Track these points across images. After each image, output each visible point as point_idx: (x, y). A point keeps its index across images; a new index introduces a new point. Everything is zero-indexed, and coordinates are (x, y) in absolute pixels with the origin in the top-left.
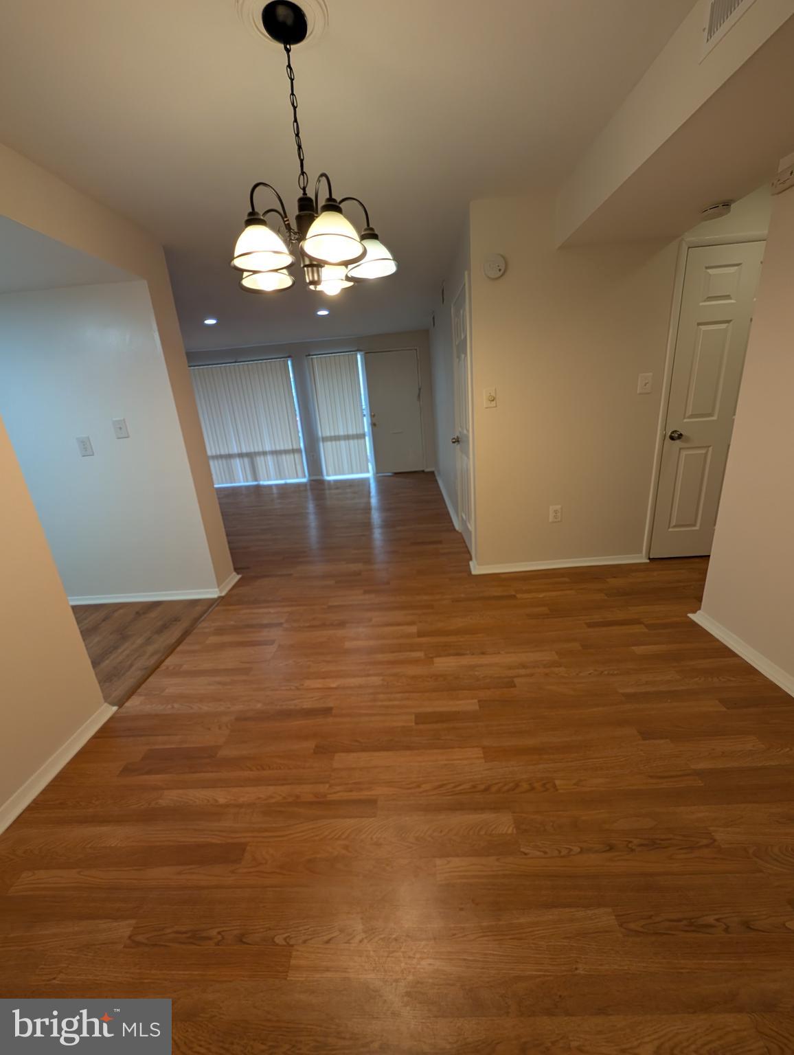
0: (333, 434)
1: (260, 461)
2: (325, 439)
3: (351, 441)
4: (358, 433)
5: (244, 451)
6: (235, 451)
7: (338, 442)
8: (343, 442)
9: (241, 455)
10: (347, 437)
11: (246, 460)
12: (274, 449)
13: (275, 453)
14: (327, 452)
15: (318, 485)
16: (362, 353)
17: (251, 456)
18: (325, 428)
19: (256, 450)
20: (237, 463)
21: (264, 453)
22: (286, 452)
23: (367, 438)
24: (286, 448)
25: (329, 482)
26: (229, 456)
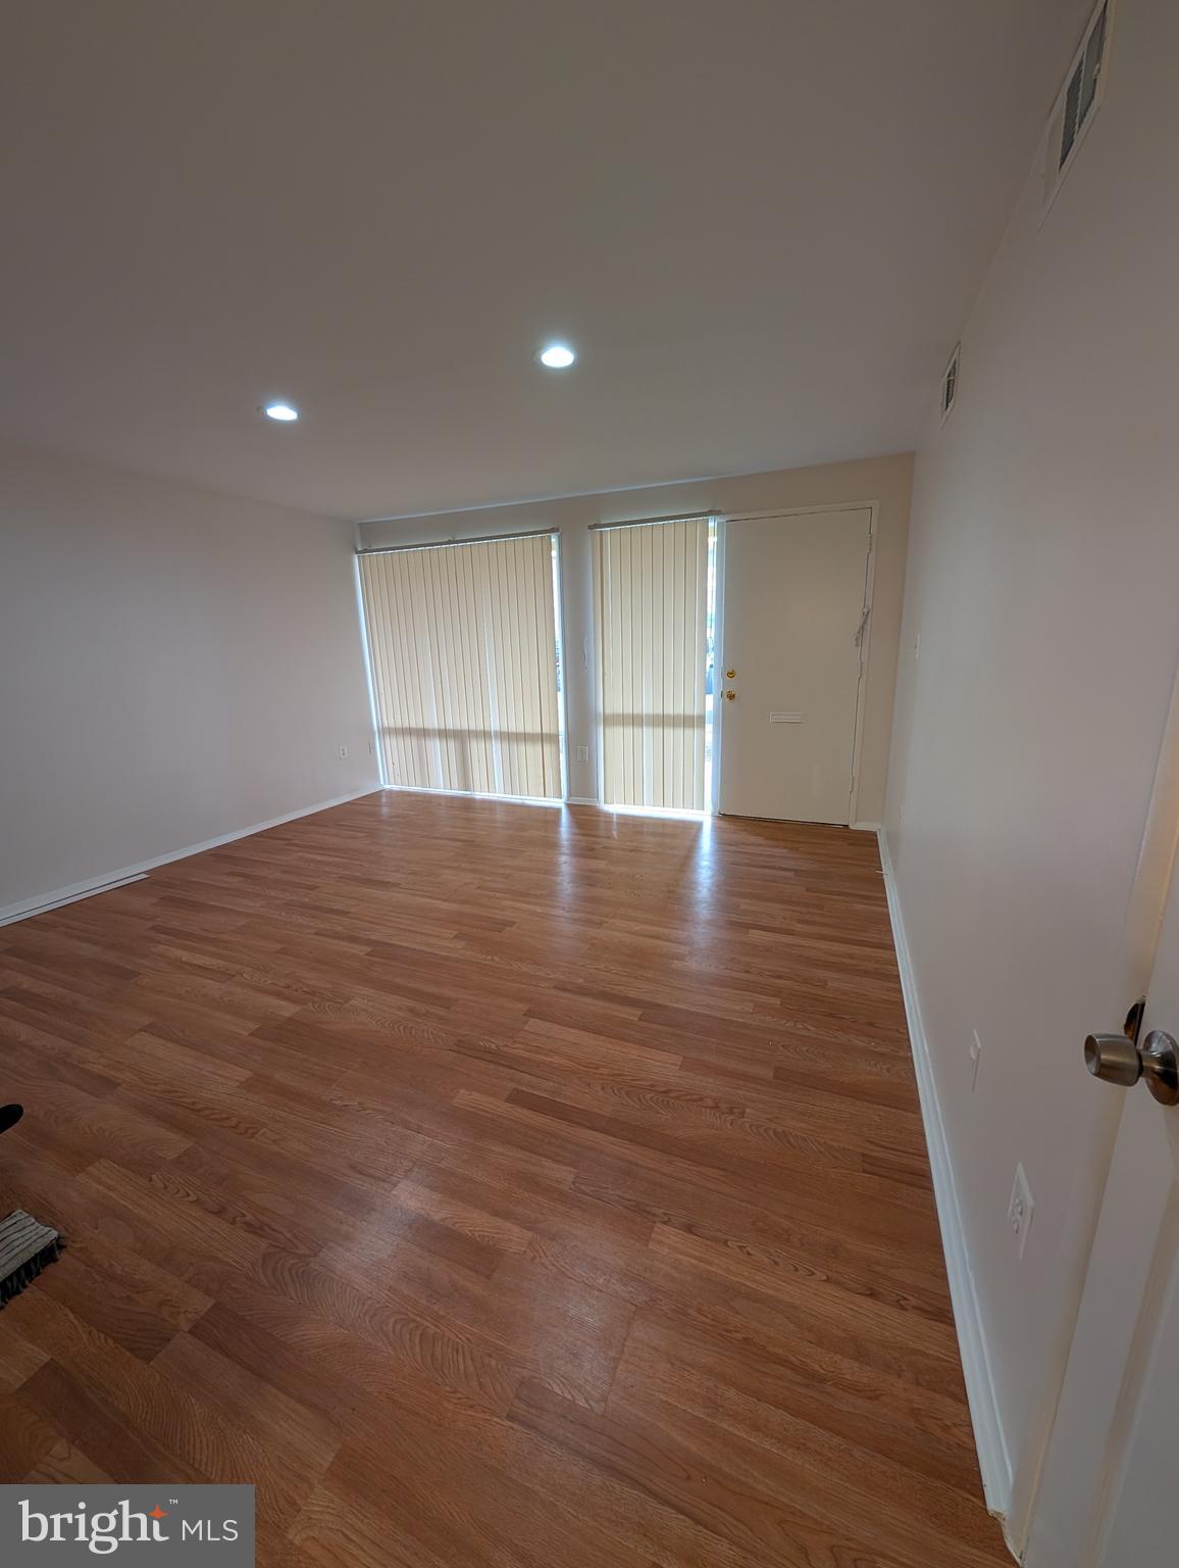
0: (629, 710)
1: (476, 748)
2: (610, 720)
3: (669, 732)
4: (688, 712)
5: (450, 726)
6: (434, 723)
7: (637, 730)
8: (647, 731)
9: (444, 734)
10: (662, 721)
11: (452, 744)
12: (505, 729)
13: (507, 737)
14: (612, 747)
15: (586, 817)
16: (719, 519)
17: (461, 737)
18: (611, 697)
19: (473, 727)
20: (435, 747)
21: (486, 735)
22: (525, 738)
23: (709, 727)
24: (529, 730)
25: (609, 816)
26: (423, 733)
